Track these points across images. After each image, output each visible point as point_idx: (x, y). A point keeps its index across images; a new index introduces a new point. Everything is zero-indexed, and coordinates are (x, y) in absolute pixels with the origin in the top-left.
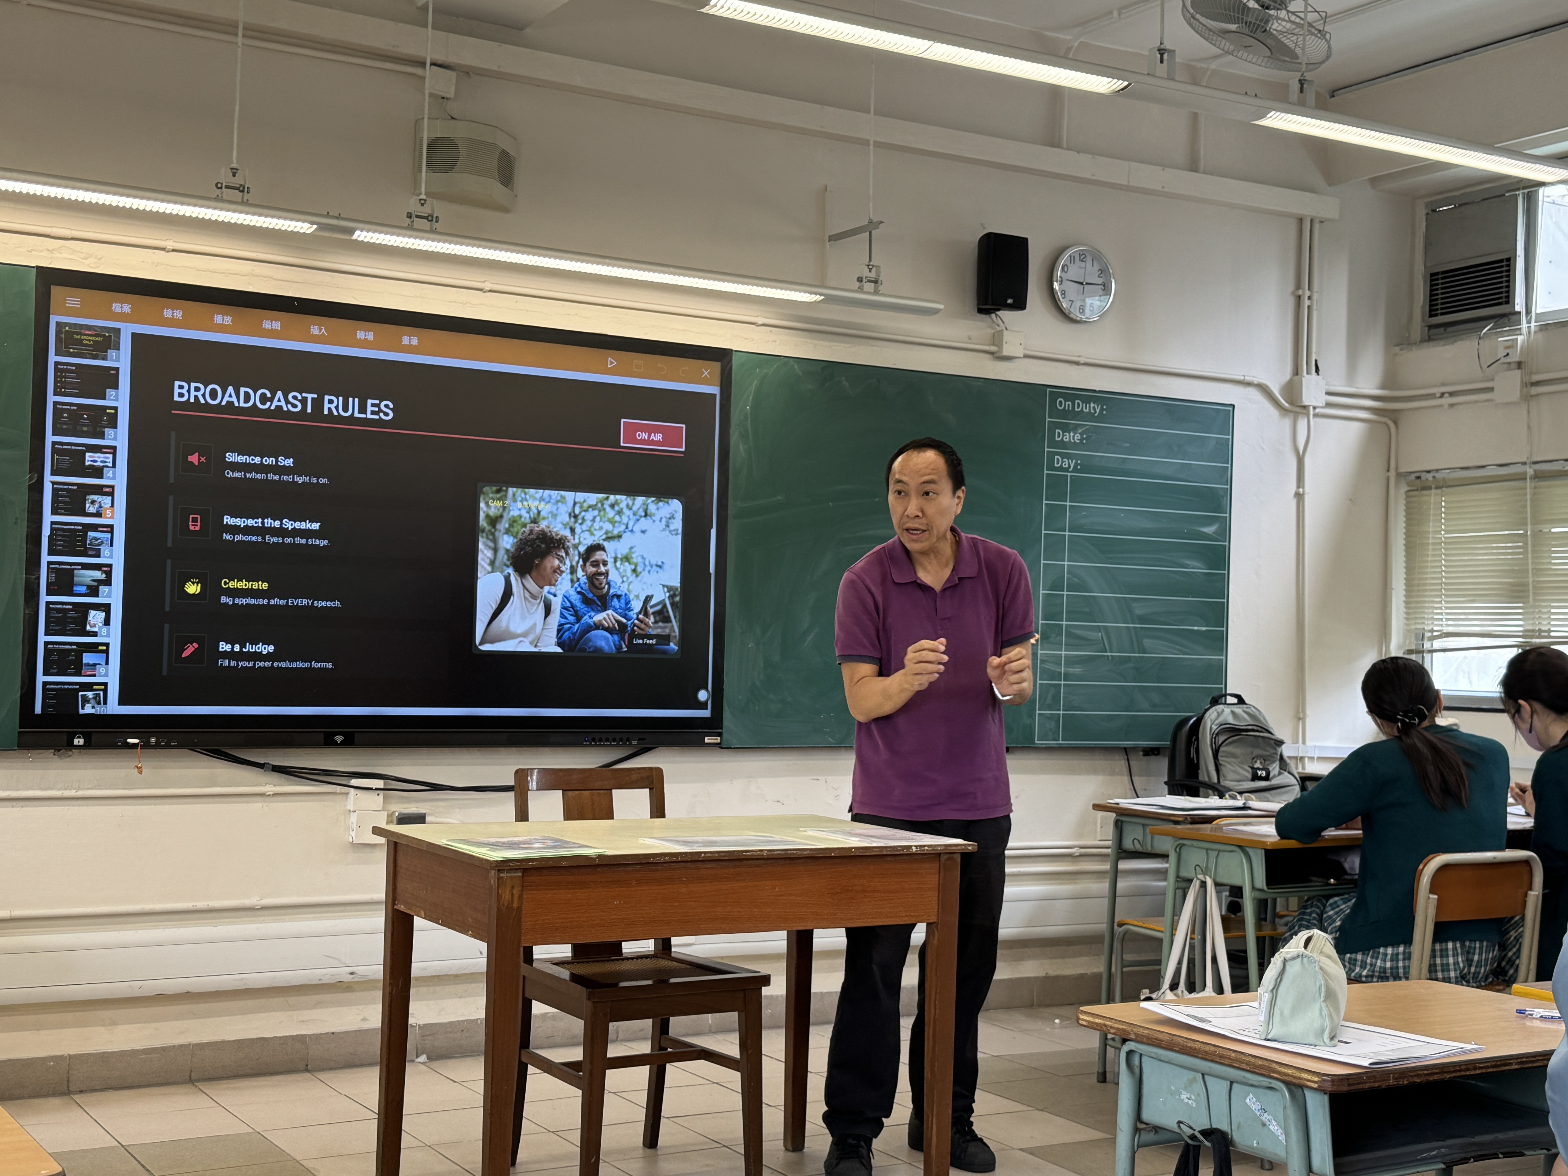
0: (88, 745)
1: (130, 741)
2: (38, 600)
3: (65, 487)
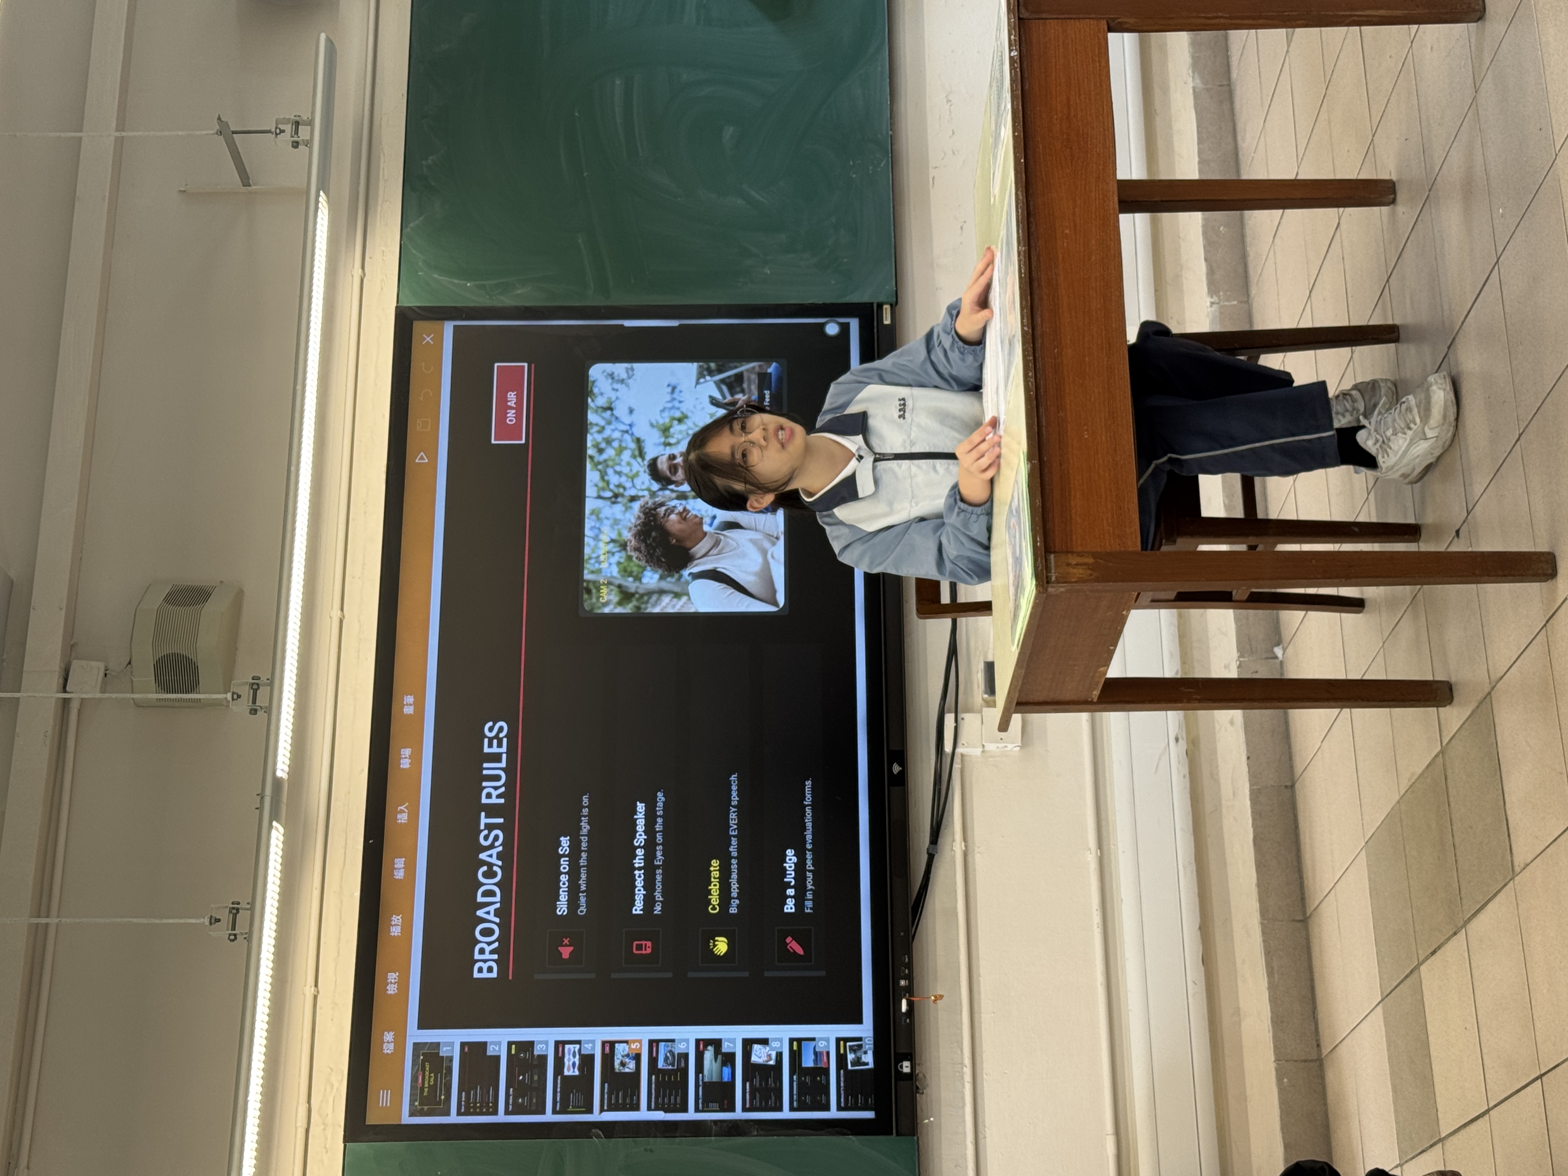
0: (910, 1056)
1: (904, 1008)
2: (741, 1120)
3: (606, 1096)
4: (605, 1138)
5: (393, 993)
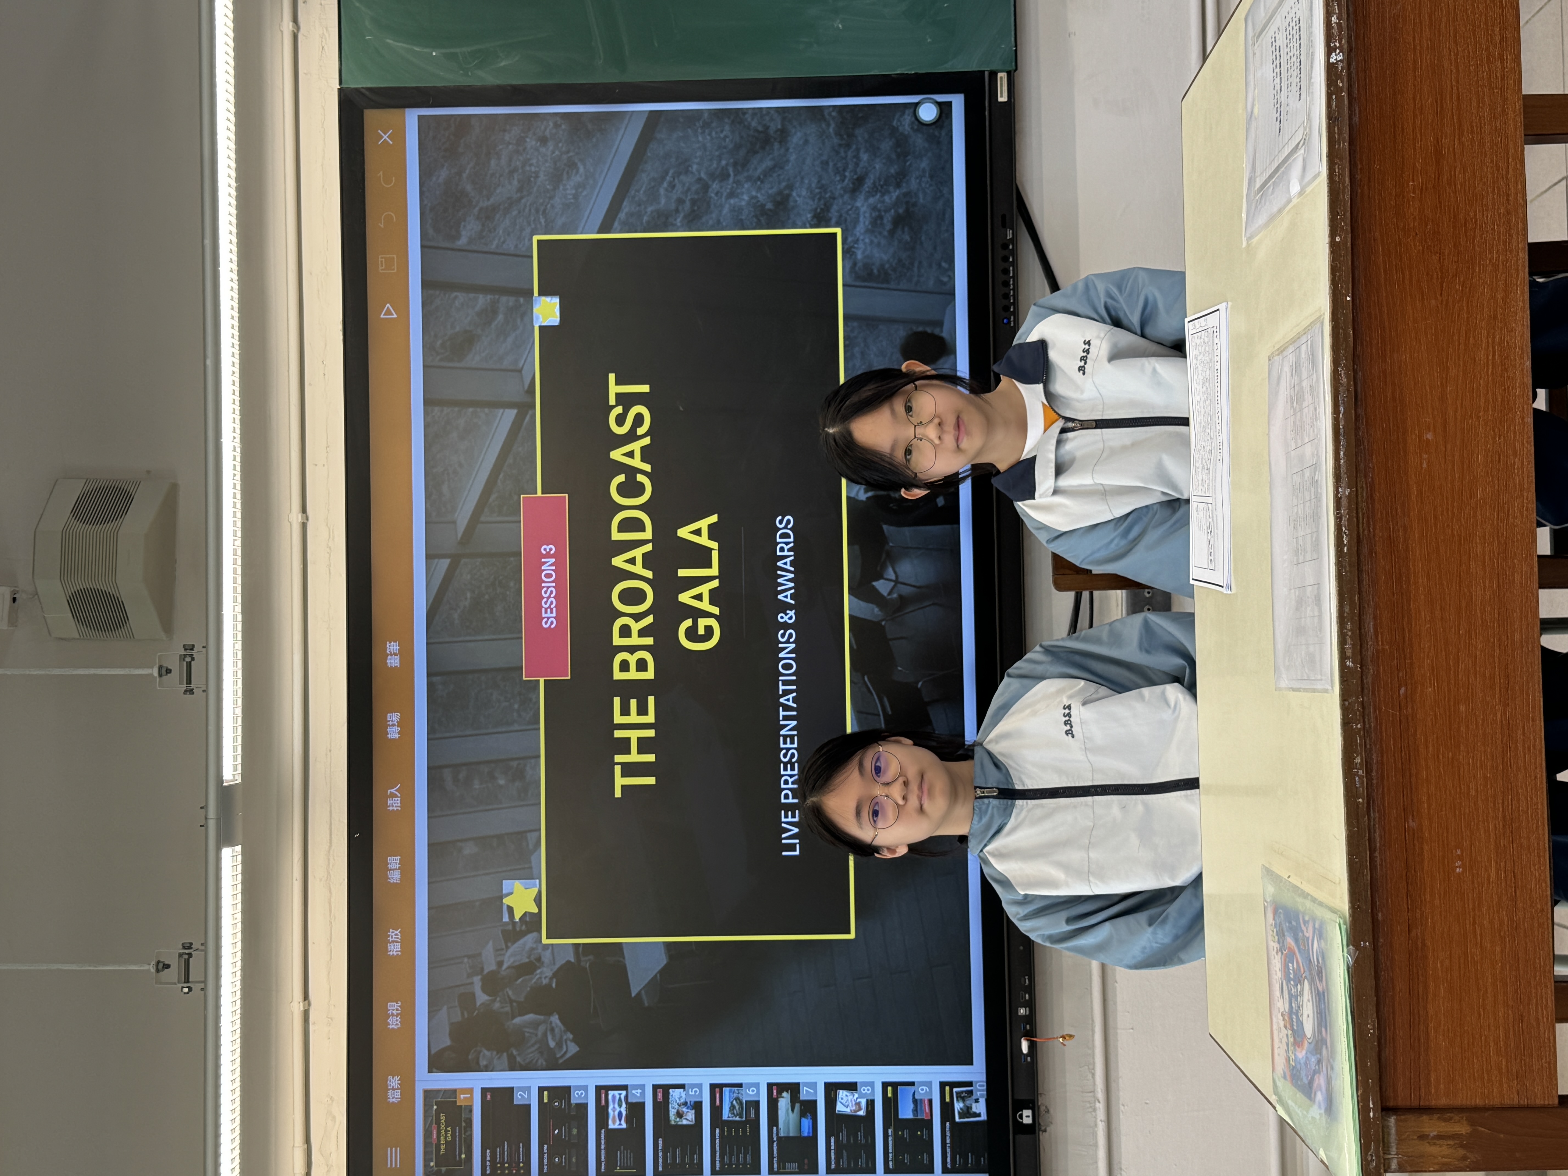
0: (1032, 1104)
1: (1025, 1051)
3: (660, 1154)
5: (396, 1027)
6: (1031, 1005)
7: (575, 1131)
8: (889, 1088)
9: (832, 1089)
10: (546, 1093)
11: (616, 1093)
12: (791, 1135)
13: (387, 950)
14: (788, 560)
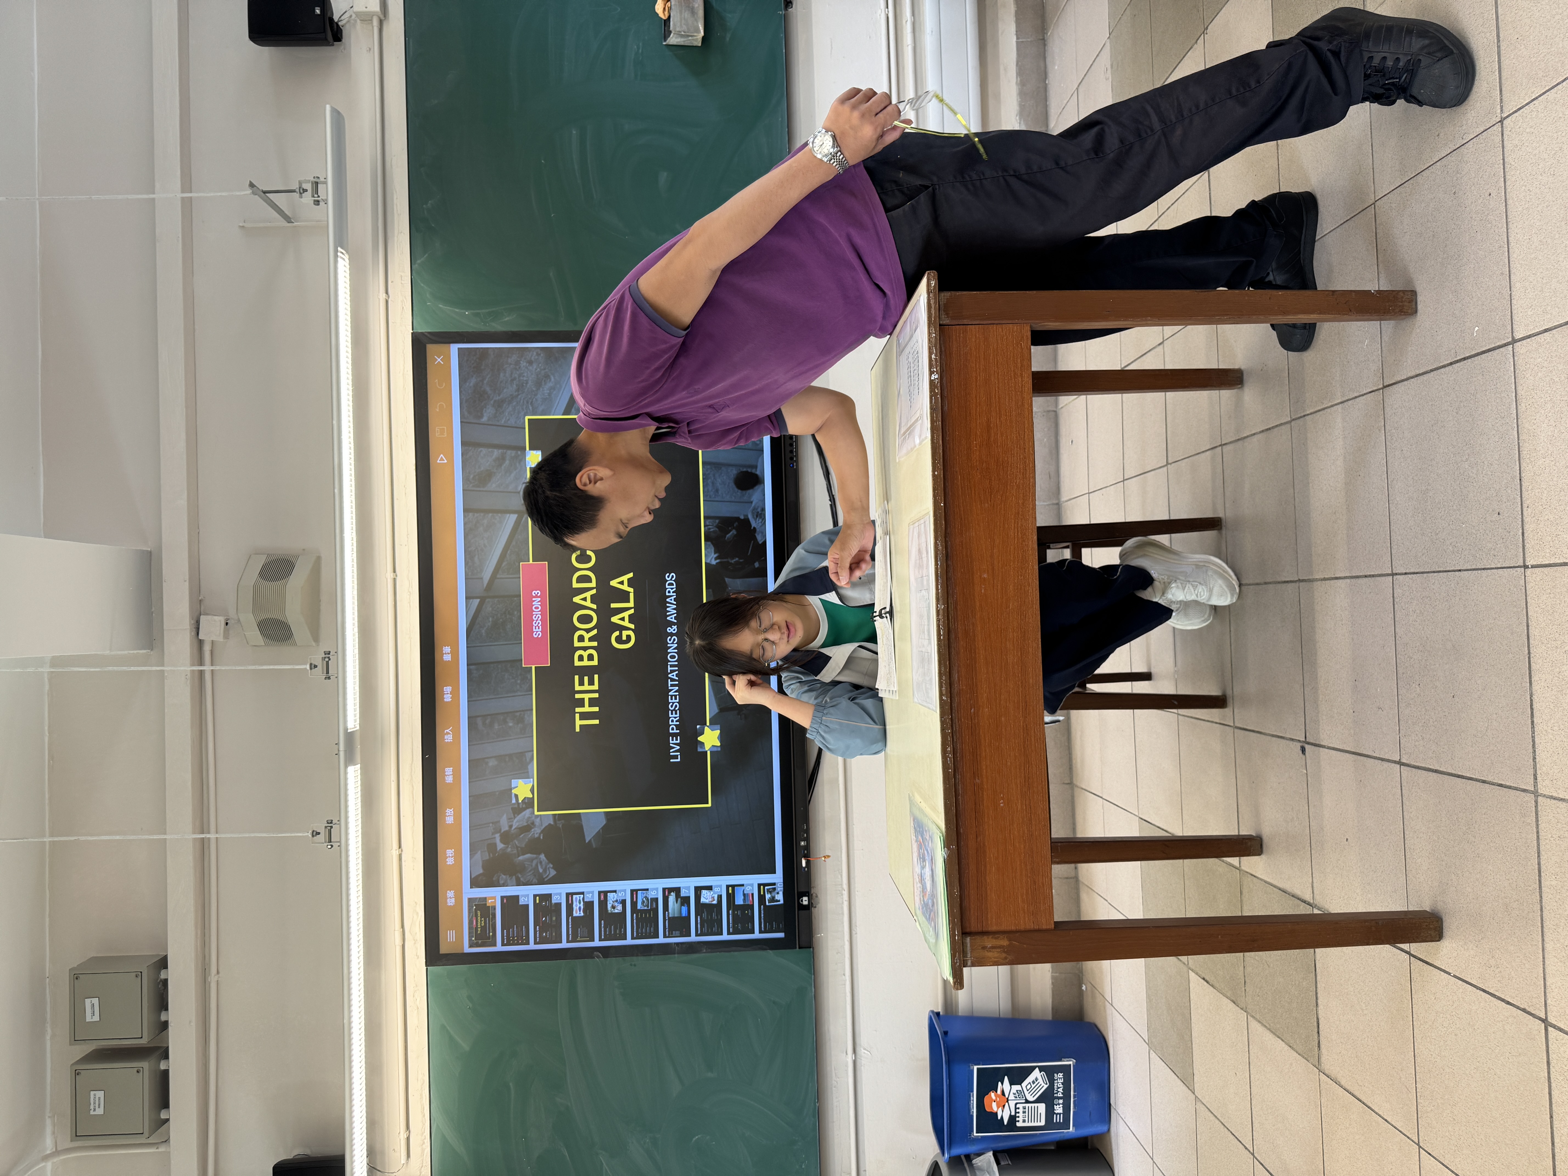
0: (808, 894)
1: (804, 864)
2: (695, 942)
3: (603, 929)
4: (604, 957)
5: (451, 864)
6: (807, 840)
7: (554, 918)
8: (730, 888)
9: (698, 890)
10: (538, 898)
11: (578, 896)
12: (676, 916)
13: (445, 821)
14: (673, 598)
